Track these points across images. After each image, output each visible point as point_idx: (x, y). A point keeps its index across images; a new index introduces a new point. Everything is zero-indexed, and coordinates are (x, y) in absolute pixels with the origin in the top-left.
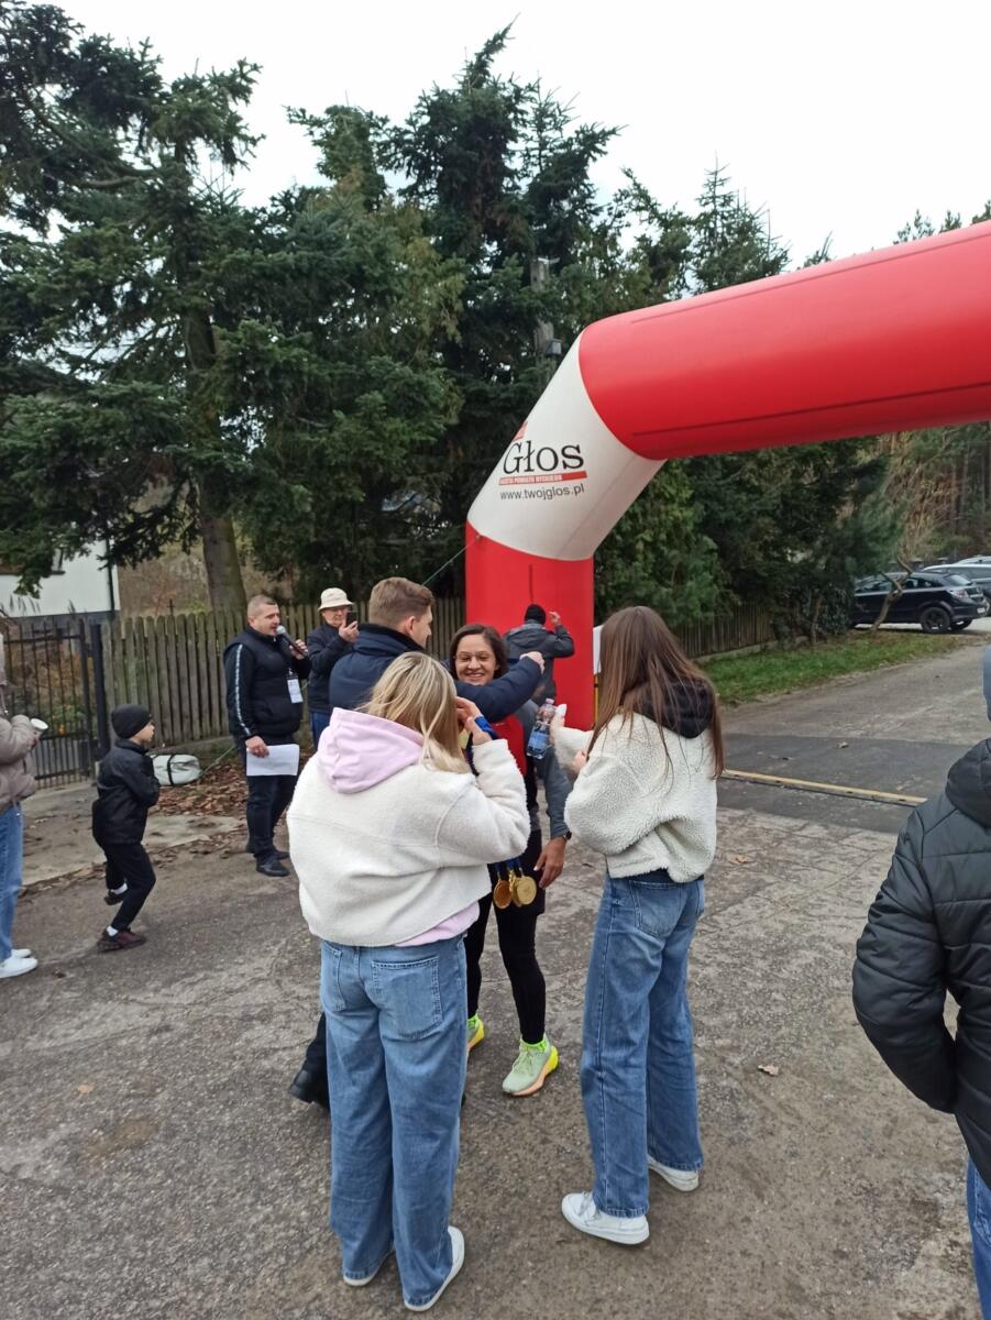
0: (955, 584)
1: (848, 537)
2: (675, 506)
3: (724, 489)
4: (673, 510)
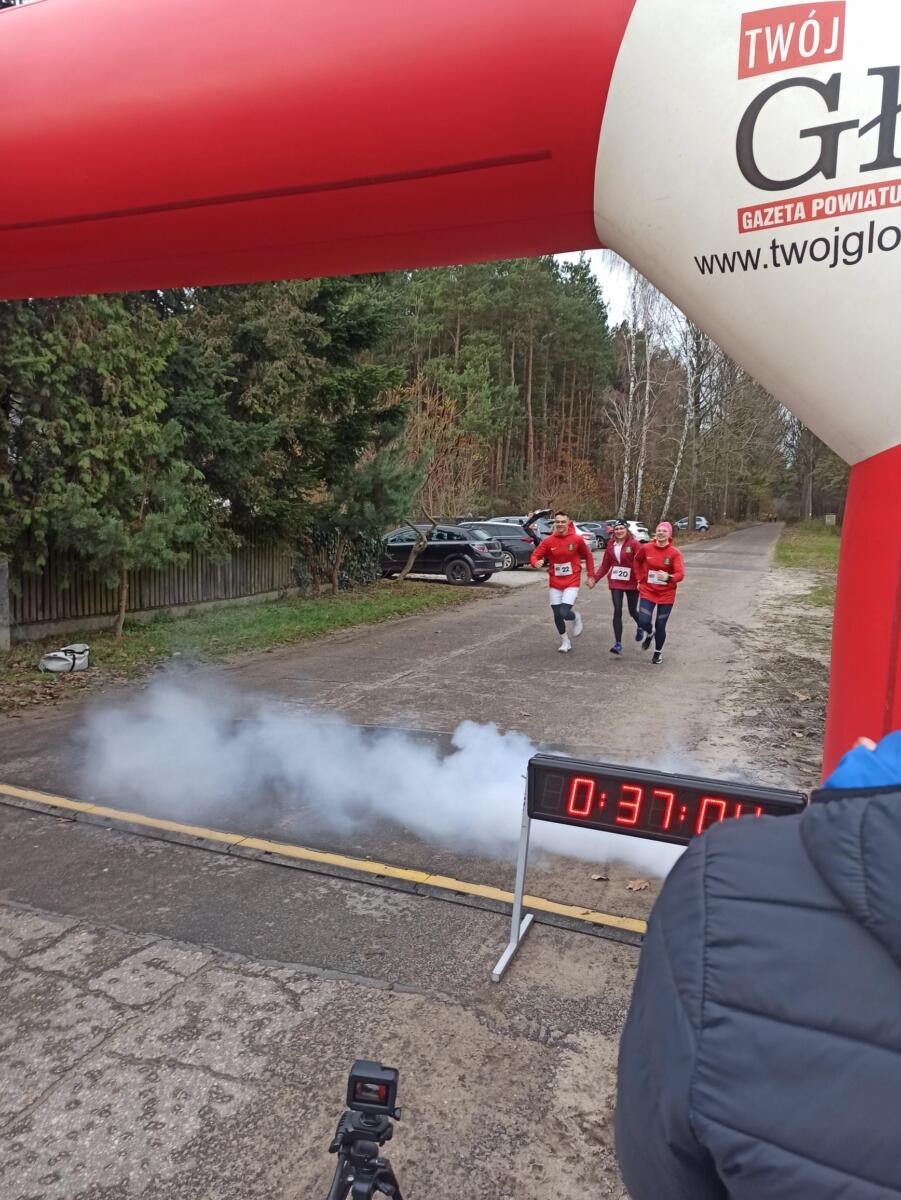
0: (477, 539)
1: (367, 482)
2: (138, 418)
3: (213, 410)
4: (135, 423)
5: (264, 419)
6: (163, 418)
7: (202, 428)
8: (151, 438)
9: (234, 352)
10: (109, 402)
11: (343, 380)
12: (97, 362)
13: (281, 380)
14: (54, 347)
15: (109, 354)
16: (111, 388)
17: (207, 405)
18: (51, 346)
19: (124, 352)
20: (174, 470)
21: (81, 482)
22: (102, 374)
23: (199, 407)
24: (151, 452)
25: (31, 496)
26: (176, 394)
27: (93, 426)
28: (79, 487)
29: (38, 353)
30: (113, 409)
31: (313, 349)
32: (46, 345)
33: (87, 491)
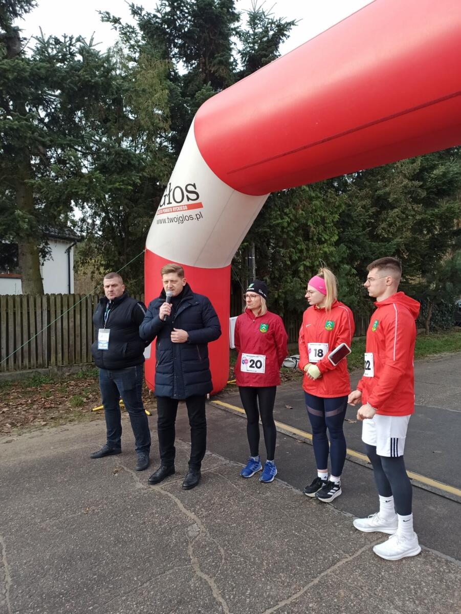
1: (448, 271)
2: (325, 245)
3: (362, 238)
4: (324, 247)
5: (388, 240)
6: (337, 244)
7: (356, 248)
8: (331, 253)
9: (372, 207)
10: (312, 239)
11: (433, 215)
12: (307, 220)
13: (398, 219)
14: (289, 215)
15: (313, 215)
16: (314, 231)
17: (359, 236)
18: (288, 214)
19: (320, 213)
20: (342, 270)
21: (299, 277)
22: (310, 225)
23: (355, 237)
24: (331, 261)
25: (277, 285)
26: (343, 232)
27: (305, 251)
28: (298, 279)
29: (282, 219)
30: (314, 241)
31: (416, 200)
32: (286, 214)
33: (302, 281)
